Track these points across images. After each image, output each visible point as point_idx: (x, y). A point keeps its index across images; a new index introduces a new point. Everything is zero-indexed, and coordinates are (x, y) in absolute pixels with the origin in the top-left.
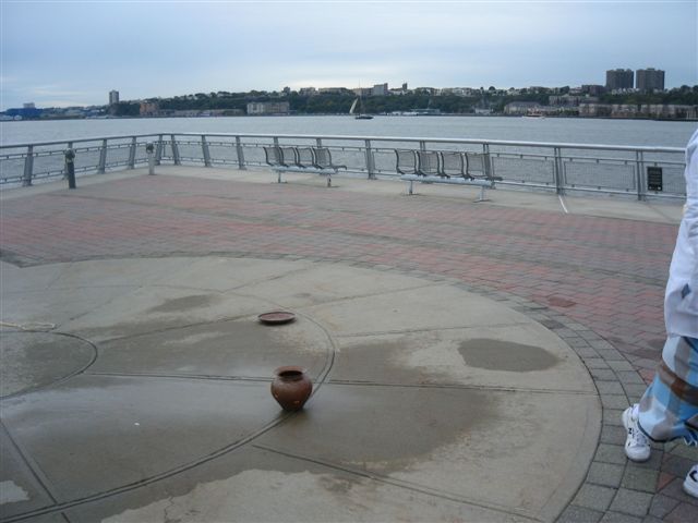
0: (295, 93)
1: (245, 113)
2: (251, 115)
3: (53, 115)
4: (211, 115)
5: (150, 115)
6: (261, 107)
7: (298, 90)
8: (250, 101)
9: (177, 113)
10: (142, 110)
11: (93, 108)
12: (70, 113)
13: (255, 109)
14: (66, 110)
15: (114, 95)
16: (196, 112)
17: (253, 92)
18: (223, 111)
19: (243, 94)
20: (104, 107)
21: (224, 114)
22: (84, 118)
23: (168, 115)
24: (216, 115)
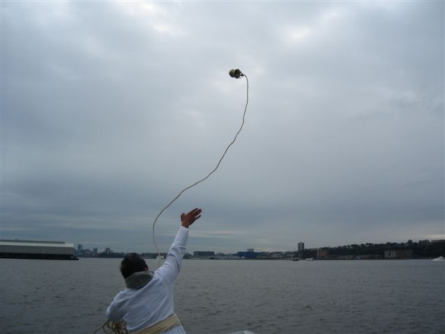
0: (416, 243)
1: (383, 258)
2: (387, 259)
3: (264, 257)
4: (361, 259)
5: (323, 258)
6: (394, 254)
7: (418, 242)
8: (386, 249)
9: (340, 257)
10: (318, 254)
11: (288, 253)
12: (275, 256)
13: (390, 254)
14: (272, 254)
15: (301, 245)
16: (351, 256)
17: (388, 244)
18: (369, 256)
19: (382, 245)
20: (294, 253)
21: (369, 258)
22: (282, 259)
23: (334, 259)
24: (364, 259)
